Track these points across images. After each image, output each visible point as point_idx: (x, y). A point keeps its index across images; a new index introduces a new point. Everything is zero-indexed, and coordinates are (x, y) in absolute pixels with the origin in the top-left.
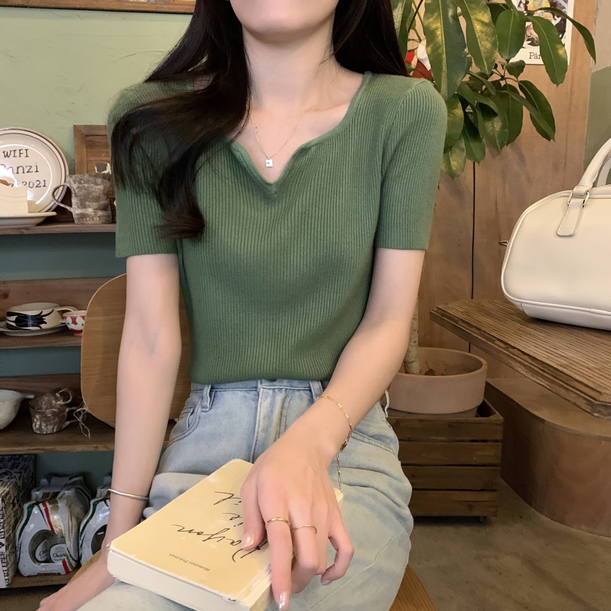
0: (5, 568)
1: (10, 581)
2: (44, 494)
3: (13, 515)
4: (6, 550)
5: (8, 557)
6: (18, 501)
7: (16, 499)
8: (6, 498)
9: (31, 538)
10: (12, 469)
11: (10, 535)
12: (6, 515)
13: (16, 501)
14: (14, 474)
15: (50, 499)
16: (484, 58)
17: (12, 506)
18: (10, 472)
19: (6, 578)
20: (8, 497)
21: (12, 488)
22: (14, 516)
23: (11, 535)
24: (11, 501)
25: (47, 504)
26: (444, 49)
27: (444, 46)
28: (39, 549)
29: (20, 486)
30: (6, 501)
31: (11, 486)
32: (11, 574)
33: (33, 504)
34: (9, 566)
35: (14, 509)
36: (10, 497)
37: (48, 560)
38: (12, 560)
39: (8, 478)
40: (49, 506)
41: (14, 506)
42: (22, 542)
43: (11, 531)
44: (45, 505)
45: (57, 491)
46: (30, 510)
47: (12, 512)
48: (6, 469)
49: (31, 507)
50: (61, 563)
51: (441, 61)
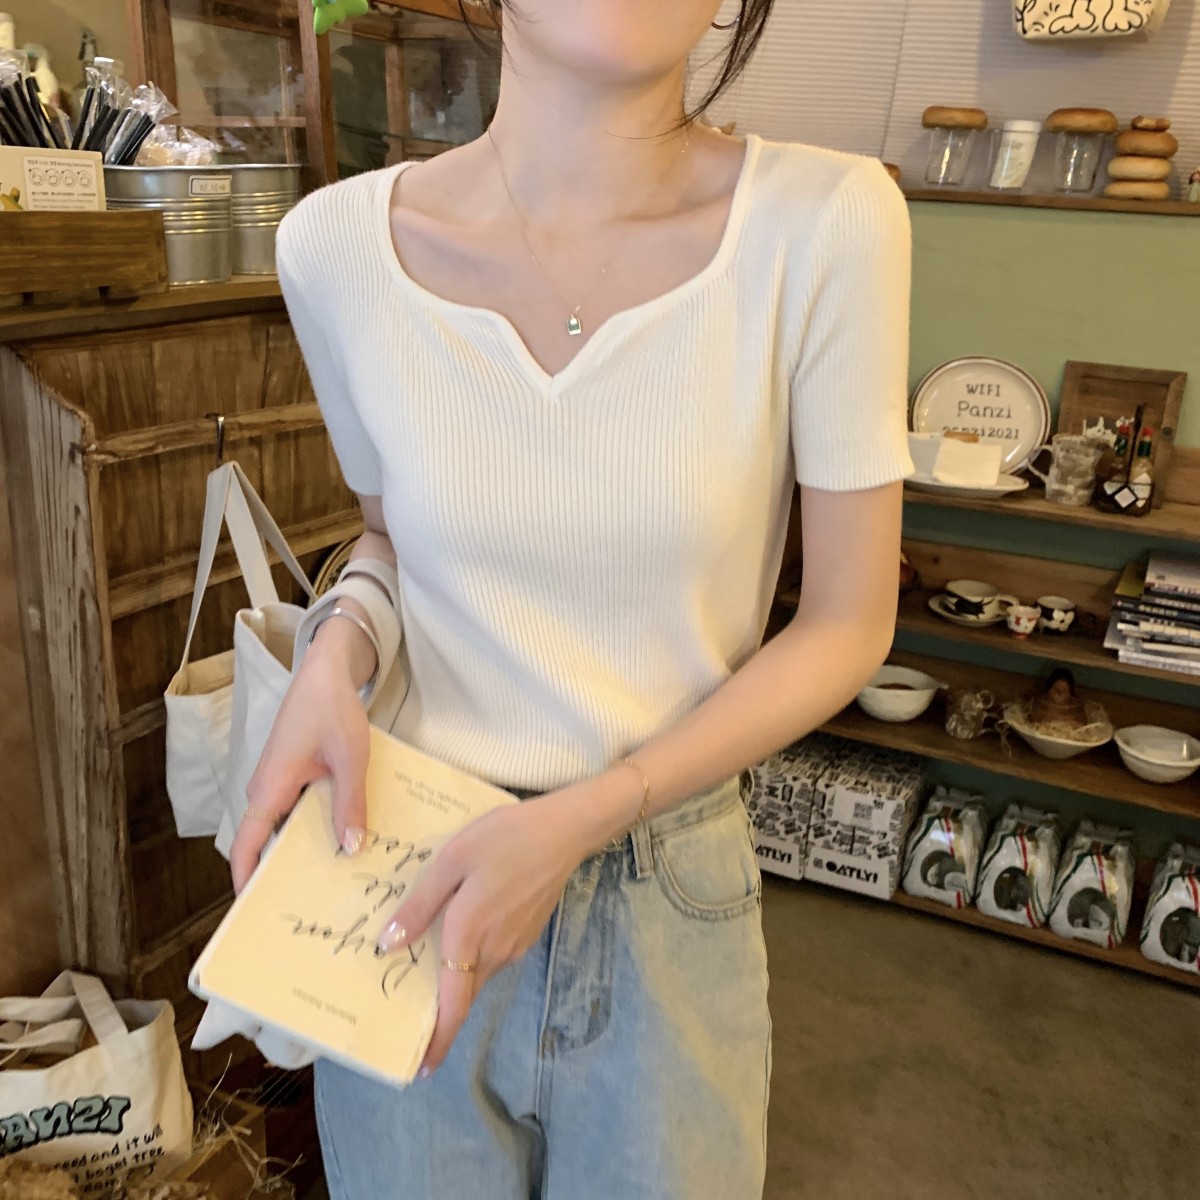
0: (892, 879)
1: (894, 894)
2: (944, 807)
8: (909, 801)
15: (953, 816)
19: (891, 890)
25: (949, 821)
28: (933, 871)
32: (896, 887)
33: (933, 816)
34: (896, 877)
37: (940, 885)
40: (951, 824)
44: (946, 822)
45: (959, 807)
49: (931, 820)
50: (954, 894)
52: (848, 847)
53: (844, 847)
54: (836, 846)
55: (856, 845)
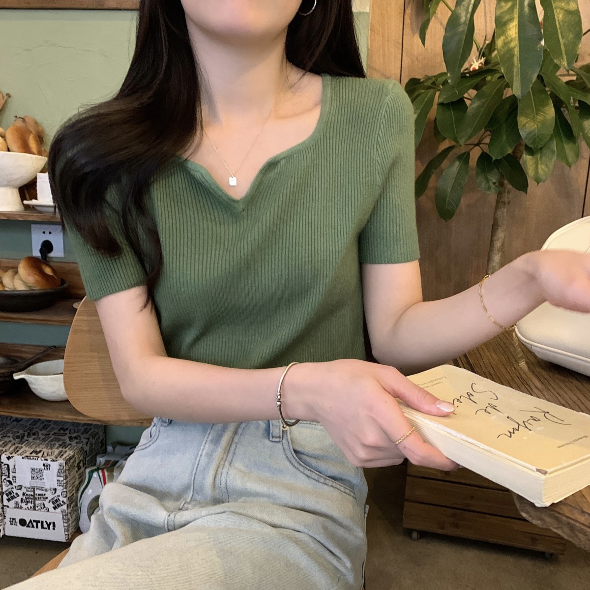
0: (66, 525)
1: (70, 536)
2: (106, 461)
3: (77, 477)
4: (67, 508)
5: (69, 515)
6: (84, 464)
7: (82, 462)
8: (70, 461)
9: (90, 500)
10: (83, 434)
11: (73, 495)
12: (69, 477)
13: (81, 464)
14: (83, 440)
15: (110, 467)
16: (563, 52)
17: (76, 469)
18: (80, 437)
19: (66, 533)
20: (71, 461)
21: (78, 452)
22: (80, 478)
23: (75, 495)
24: (76, 465)
25: (106, 472)
26: (517, 42)
27: (517, 38)
29: (86, 451)
30: (69, 465)
31: (76, 451)
32: (71, 530)
33: (94, 470)
34: (70, 522)
35: (80, 471)
36: (75, 461)
38: (74, 517)
39: (77, 443)
40: (106, 474)
41: (79, 468)
42: (82, 503)
43: (74, 491)
44: (103, 473)
45: (117, 459)
46: (91, 474)
47: (77, 474)
48: (77, 434)
49: (92, 472)
51: (513, 56)
52: (32, 505)
53: (29, 505)
54: (23, 505)
55: (37, 502)
